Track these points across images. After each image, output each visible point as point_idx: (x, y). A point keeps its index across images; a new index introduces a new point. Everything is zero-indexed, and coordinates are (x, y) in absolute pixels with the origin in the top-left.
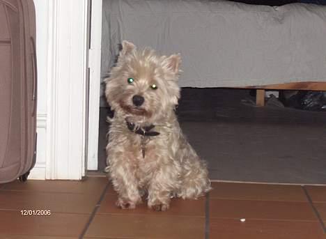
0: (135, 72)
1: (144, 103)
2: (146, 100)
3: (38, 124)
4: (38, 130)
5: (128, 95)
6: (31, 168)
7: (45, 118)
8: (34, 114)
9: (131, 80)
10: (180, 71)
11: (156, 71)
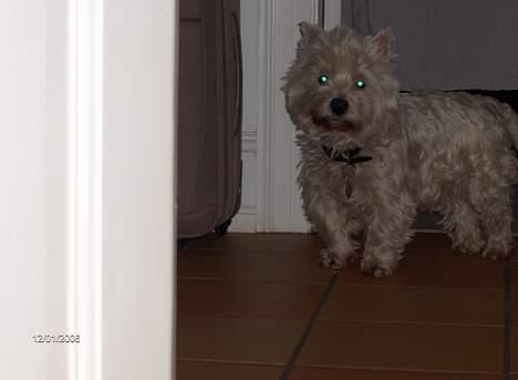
0: (329, 67)
1: (349, 110)
2: (351, 104)
3: (244, 146)
4: (244, 156)
5: (322, 100)
6: (233, 215)
7: (253, 138)
8: (238, 131)
9: (324, 79)
10: (395, 56)
11: (360, 61)
